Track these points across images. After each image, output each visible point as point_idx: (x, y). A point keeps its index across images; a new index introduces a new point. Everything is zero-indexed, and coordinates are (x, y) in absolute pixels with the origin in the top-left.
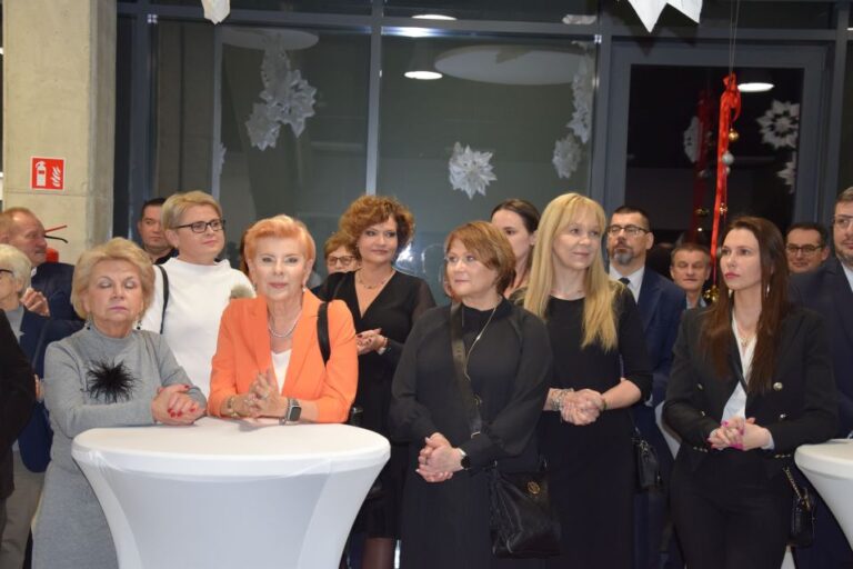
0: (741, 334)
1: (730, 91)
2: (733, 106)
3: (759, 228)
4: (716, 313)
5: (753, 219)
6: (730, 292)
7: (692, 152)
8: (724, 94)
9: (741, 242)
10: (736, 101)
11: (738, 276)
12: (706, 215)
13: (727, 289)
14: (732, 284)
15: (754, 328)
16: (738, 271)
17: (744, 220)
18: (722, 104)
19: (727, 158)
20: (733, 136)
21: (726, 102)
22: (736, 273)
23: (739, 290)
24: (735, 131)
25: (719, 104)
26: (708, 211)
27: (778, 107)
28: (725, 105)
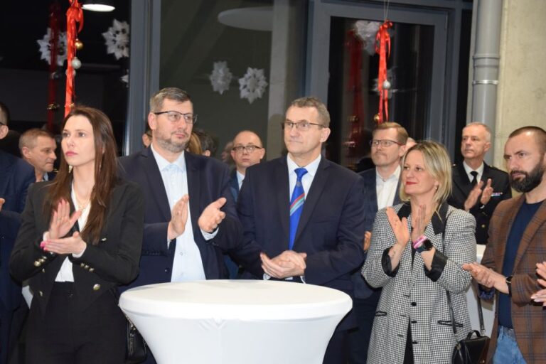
0: (79, 202)
1: (74, 7)
2: (77, 21)
3: (93, 116)
4: (58, 186)
5: (88, 109)
6: (70, 167)
7: (46, 54)
8: (69, 10)
9: (78, 127)
10: (80, 16)
11: (76, 154)
12: (57, 109)
13: (68, 165)
14: (72, 161)
15: (89, 197)
16: (75, 150)
17: (81, 108)
18: (68, 18)
19: (76, 63)
20: (78, 45)
21: (72, 16)
22: (75, 151)
23: (76, 166)
24: (80, 41)
25: (66, 17)
26: (58, 106)
27: (117, 25)
28: (71, 19)
